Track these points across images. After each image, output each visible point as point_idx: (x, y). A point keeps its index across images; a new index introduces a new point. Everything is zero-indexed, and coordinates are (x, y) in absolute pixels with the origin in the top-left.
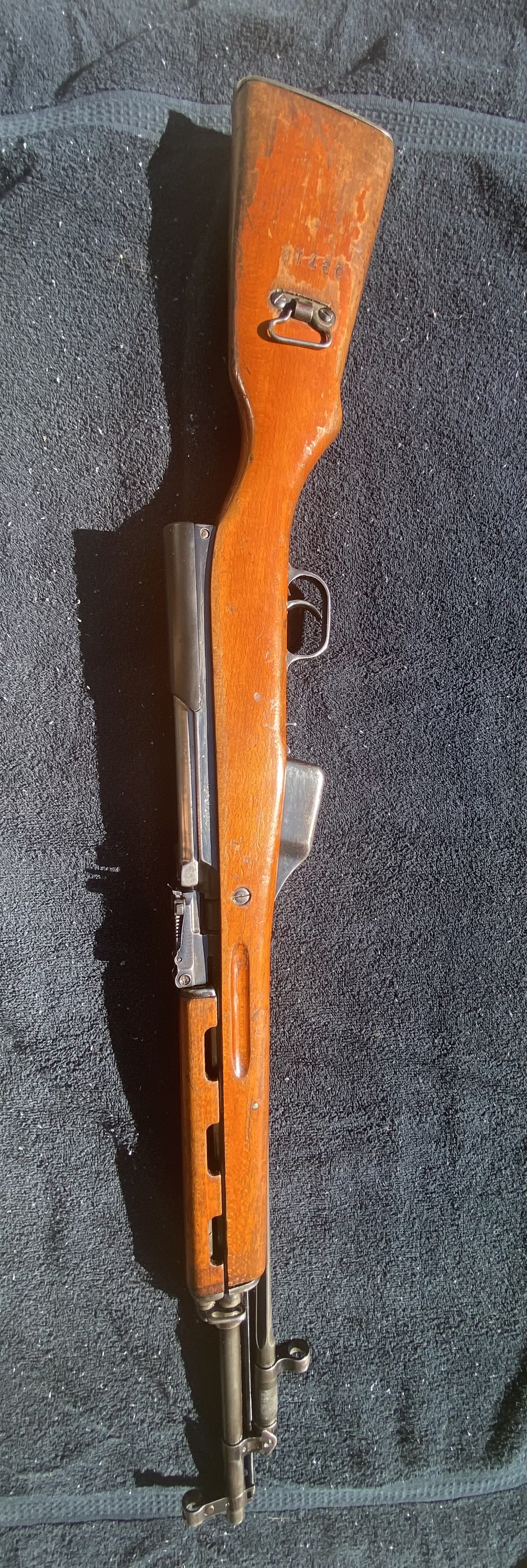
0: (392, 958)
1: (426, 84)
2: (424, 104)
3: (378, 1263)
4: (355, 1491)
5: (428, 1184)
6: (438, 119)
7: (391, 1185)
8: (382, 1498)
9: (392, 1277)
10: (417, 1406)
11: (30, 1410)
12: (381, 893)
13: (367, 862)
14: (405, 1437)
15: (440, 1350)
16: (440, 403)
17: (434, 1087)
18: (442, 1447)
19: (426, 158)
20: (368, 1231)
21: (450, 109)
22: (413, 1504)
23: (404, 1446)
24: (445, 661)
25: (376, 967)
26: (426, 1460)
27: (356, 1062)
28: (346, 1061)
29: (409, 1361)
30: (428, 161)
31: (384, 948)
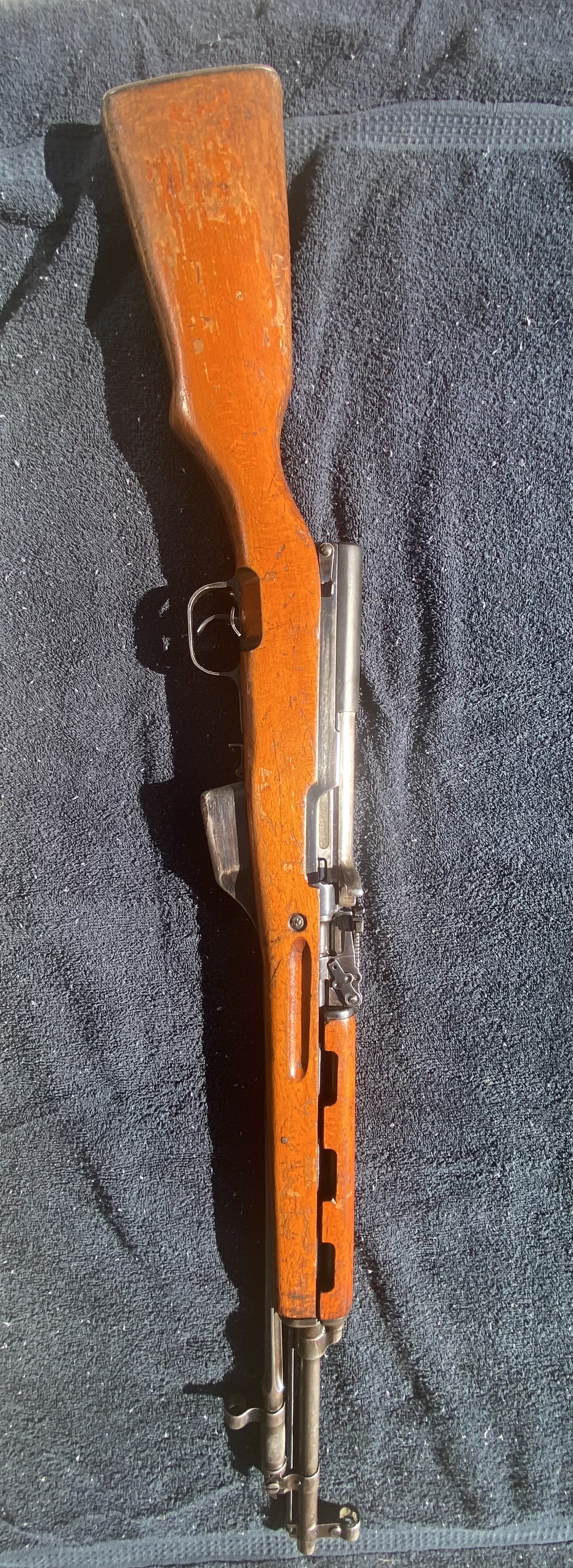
0: (499, 1002)
1: (510, 83)
2: (508, 104)
3: (489, 1310)
4: (466, 1531)
5: (541, 1229)
6: (522, 117)
7: (502, 1230)
8: (494, 1540)
9: (504, 1323)
10: (531, 1452)
11: (142, 1455)
12: (487, 933)
13: (470, 901)
14: (518, 1481)
15: (554, 1397)
16: (536, 415)
17: (546, 1131)
18: (556, 1491)
19: (512, 159)
20: (478, 1277)
21: (534, 106)
22: (526, 1546)
23: (517, 1491)
24: (549, 687)
25: (483, 1010)
26: (540, 1505)
27: (463, 1106)
28: (453, 1106)
29: (523, 1407)
30: (515, 161)
31: (491, 991)
